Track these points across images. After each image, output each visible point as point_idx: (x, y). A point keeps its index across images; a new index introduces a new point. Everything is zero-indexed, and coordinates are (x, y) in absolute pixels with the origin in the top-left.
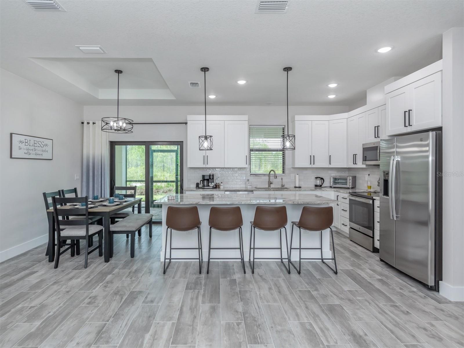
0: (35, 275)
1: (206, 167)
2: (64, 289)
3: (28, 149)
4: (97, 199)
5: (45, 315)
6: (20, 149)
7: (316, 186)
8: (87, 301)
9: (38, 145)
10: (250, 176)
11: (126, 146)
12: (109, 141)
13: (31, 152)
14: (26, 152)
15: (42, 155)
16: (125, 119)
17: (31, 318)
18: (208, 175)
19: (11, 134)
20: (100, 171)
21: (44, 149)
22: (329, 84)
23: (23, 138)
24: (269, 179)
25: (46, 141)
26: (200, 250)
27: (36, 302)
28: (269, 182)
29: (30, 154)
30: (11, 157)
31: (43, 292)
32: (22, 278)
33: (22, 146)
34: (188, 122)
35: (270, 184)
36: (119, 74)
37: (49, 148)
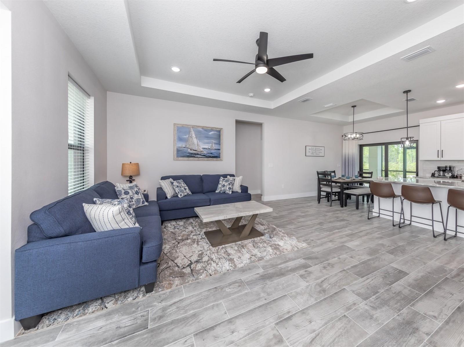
0: (311, 203)
1: (441, 160)
2: (317, 210)
3: (312, 152)
4: (344, 177)
5: (307, 213)
6: (309, 152)
8: (323, 215)
9: (317, 150)
11: (382, 147)
12: (358, 145)
13: (314, 153)
14: (312, 153)
15: (319, 154)
16: (356, 133)
17: (302, 213)
18: (444, 167)
19: (306, 146)
20: (352, 162)
21: (320, 151)
23: (310, 147)
25: (321, 148)
26: (402, 215)
27: (306, 210)
29: (313, 154)
30: (306, 156)
31: (310, 208)
32: (306, 203)
33: (310, 151)
34: (420, 125)
37: (323, 151)
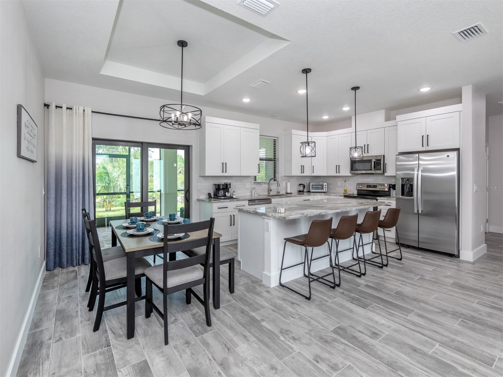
7: (300, 191)
10: (254, 184)
22: (343, 108)
24: (269, 187)
28: (269, 189)
35: (270, 191)
36: (183, 48)
